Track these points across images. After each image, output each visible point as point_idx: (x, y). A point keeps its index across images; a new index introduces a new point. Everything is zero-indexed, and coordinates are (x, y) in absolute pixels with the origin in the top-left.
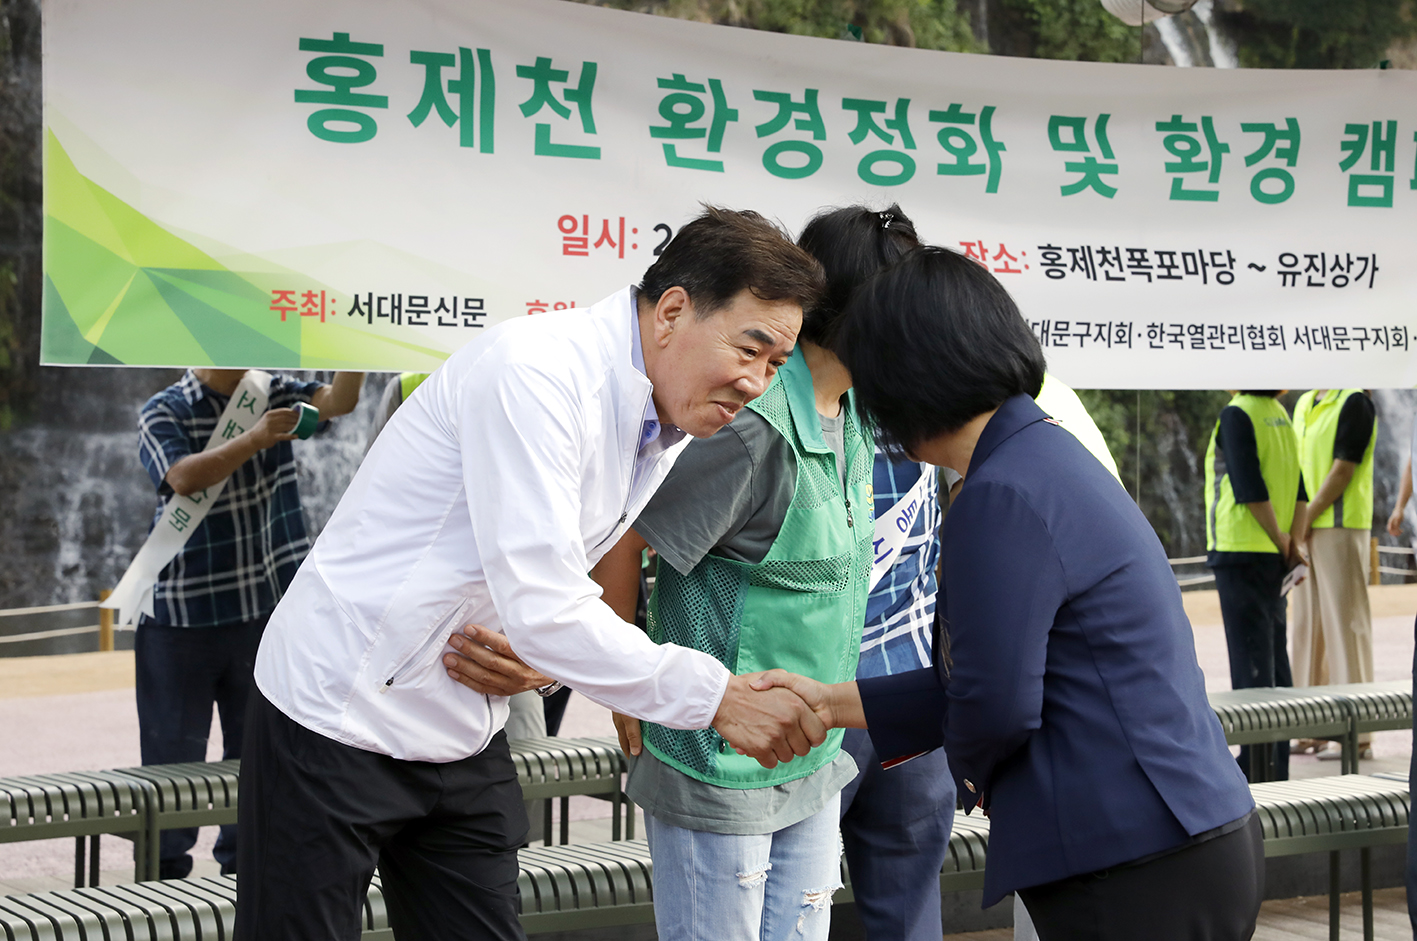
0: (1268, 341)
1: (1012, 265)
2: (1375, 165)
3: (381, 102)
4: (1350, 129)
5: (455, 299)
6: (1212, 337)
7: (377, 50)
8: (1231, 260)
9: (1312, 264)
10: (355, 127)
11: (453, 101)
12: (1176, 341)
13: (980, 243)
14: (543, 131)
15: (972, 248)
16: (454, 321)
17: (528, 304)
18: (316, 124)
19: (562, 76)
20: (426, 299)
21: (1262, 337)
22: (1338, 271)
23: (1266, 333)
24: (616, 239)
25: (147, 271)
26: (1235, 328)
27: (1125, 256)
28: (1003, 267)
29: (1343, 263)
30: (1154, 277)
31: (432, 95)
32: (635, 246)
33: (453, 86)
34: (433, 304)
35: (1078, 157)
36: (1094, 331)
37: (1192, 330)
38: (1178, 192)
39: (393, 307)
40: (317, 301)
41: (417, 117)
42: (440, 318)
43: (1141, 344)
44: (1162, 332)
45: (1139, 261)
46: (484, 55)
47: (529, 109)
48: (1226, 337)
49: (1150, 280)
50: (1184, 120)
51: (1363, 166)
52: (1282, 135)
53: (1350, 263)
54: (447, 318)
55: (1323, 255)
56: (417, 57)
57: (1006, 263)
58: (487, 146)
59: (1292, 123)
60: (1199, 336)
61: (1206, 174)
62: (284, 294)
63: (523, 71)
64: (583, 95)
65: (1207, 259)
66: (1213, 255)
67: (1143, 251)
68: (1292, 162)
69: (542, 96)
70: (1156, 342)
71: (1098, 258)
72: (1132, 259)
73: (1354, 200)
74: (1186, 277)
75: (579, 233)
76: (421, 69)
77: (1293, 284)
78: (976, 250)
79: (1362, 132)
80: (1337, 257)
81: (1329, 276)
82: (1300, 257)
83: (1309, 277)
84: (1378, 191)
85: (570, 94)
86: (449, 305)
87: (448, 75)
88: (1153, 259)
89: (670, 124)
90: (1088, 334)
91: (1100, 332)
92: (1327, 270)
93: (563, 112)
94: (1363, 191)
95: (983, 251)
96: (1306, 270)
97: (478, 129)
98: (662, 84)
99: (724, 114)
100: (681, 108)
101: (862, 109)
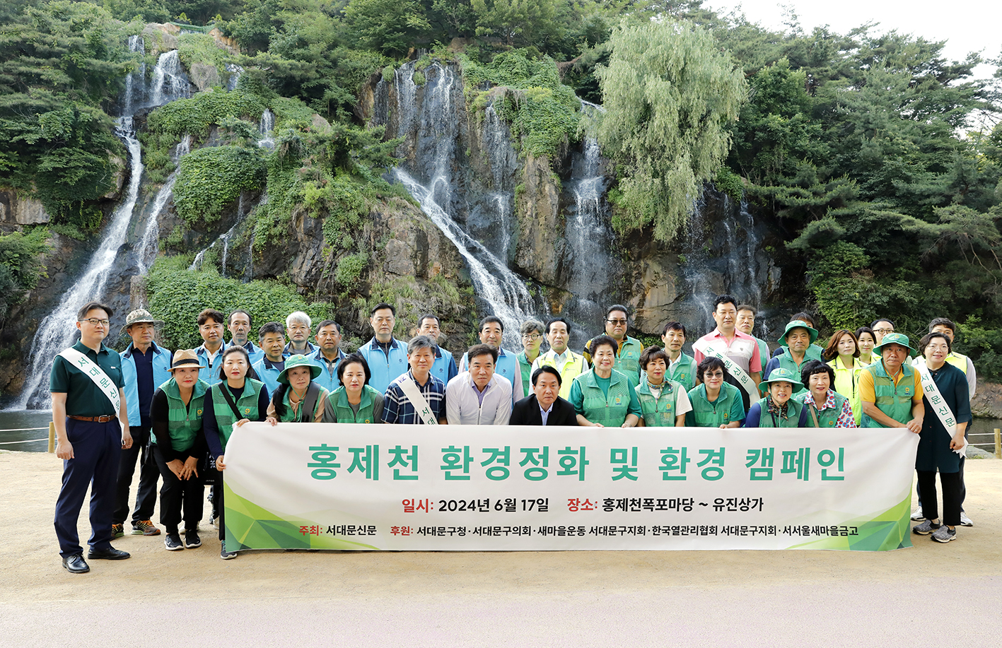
0: (709, 532)
1: (590, 507)
2: (764, 464)
3: (338, 466)
4: (750, 452)
5: (365, 526)
6: (683, 530)
7: (337, 449)
8: (692, 502)
9: (730, 502)
10: (328, 475)
11: (364, 464)
12: (666, 532)
13: (578, 499)
14: (396, 472)
15: (573, 501)
16: (364, 533)
17: (391, 528)
18: (314, 475)
20: (354, 526)
21: (707, 530)
22: (743, 505)
23: (709, 529)
24: (425, 506)
25: (257, 521)
26: (694, 527)
27: (643, 502)
28: (585, 509)
29: (746, 501)
30: (654, 509)
31: (356, 462)
32: (432, 508)
33: (364, 459)
34: (357, 528)
35: (620, 466)
36: (628, 530)
37: (674, 528)
38: (666, 477)
39: (343, 530)
40: (316, 529)
41: (351, 470)
42: (359, 533)
43: (649, 534)
44: (660, 529)
45: (649, 504)
46: (376, 448)
47: (392, 464)
48: (689, 531)
49: (652, 510)
50: (673, 449)
51: (758, 465)
52: (717, 454)
53: (749, 501)
54: (362, 532)
55: (736, 499)
56: (350, 450)
57: (587, 506)
58: (376, 478)
59: (722, 450)
60: (676, 531)
61: (679, 470)
62: (304, 527)
63: (391, 451)
64: (414, 459)
65: (681, 502)
66: (684, 500)
67: (651, 500)
68: (722, 464)
69: (398, 459)
70: (656, 533)
72: (646, 502)
73: (753, 478)
74: (669, 509)
75: (410, 505)
76: (352, 454)
77: (721, 510)
78: (575, 502)
79: (757, 452)
80: (743, 500)
81: (739, 507)
82: (725, 500)
83: (729, 508)
84: (765, 474)
85: (409, 458)
86: (363, 528)
87: (362, 455)
88: (656, 503)
89: (448, 465)
90: (625, 531)
91: (631, 530)
92: (738, 505)
93: (405, 464)
94: (757, 474)
95: (578, 502)
96: (727, 505)
97: (373, 473)
98: (443, 451)
99: (468, 460)
100: (452, 459)
101: (529, 452)
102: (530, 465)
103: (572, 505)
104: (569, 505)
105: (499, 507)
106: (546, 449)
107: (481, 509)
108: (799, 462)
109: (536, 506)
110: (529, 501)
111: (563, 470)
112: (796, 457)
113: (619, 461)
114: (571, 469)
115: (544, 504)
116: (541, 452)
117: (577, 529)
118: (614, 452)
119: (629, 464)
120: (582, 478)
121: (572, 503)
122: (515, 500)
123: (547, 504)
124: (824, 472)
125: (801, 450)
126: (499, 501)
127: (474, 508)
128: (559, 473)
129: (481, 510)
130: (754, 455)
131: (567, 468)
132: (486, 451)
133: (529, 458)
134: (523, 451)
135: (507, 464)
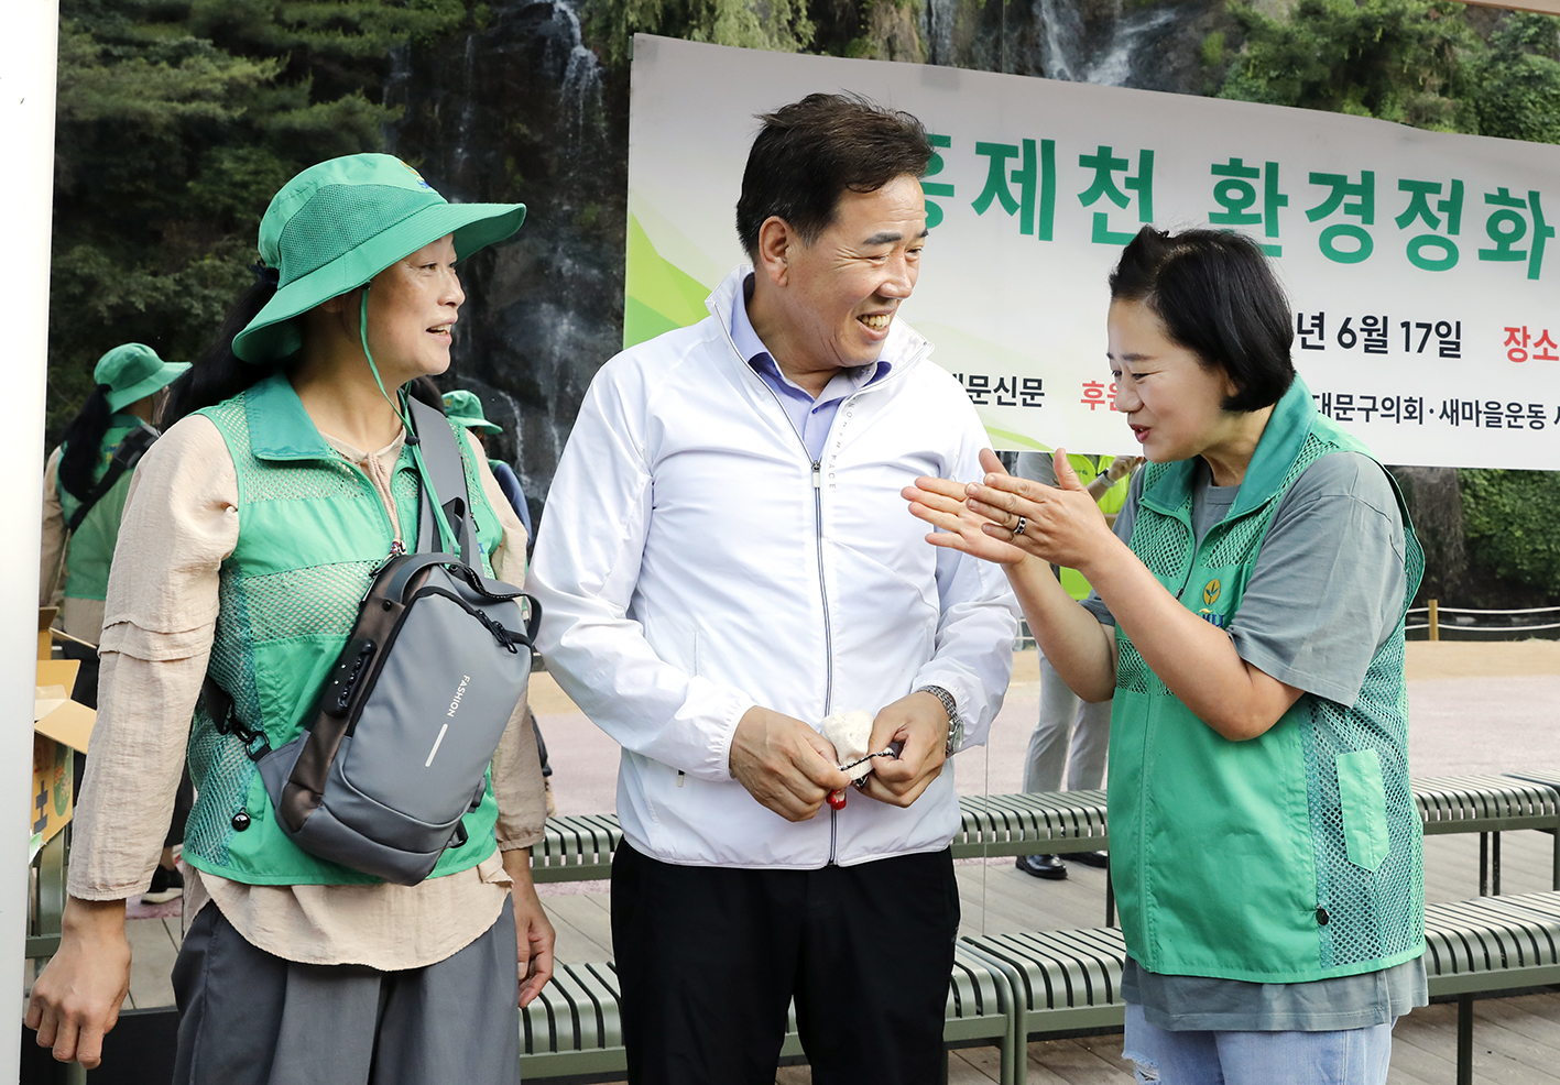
1: (1551, 352)
3: (947, 191)
5: (1014, 379)
7: (945, 141)
11: (1015, 191)
13: (1525, 328)
14: (1100, 220)
15: (1516, 334)
16: (1013, 400)
17: (1085, 385)
19: (1122, 165)
20: (986, 379)
28: (1542, 354)
31: (996, 184)
33: (1016, 176)
34: (993, 383)
41: (981, 205)
42: (999, 398)
46: (1048, 146)
47: (1088, 198)
54: (1007, 397)
56: (982, 148)
57: (1546, 350)
58: (1046, 234)
63: (1085, 161)
64: (1143, 183)
69: (1103, 184)
76: (986, 159)
78: (1519, 336)
85: (1130, 183)
86: (1009, 385)
87: (1012, 164)
89: (1225, 210)
93: (1122, 201)
95: (1526, 337)
97: (1038, 218)
98: (1217, 170)
99: (1275, 200)
100: (1234, 194)
101: (1419, 190)
102: (1419, 227)
103: (1513, 344)
104: (1507, 343)
105: (1347, 338)
106: (1458, 186)
107: (1304, 340)
109: (1434, 339)
110: (1419, 325)
111: (1493, 245)
114: (1514, 247)
115: (1452, 338)
116: (1446, 195)
117: (1525, 412)
120: (1534, 273)
121: (1512, 337)
122: (1385, 319)
123: (1458, 337)
126: (1348, 320)
128: (1485, 255)
129: (1306, 345)
131: (1504, 240)
132: (1317, 179)
133: (1418, 206)
134: (1404, 185)
135: (1369, 219)
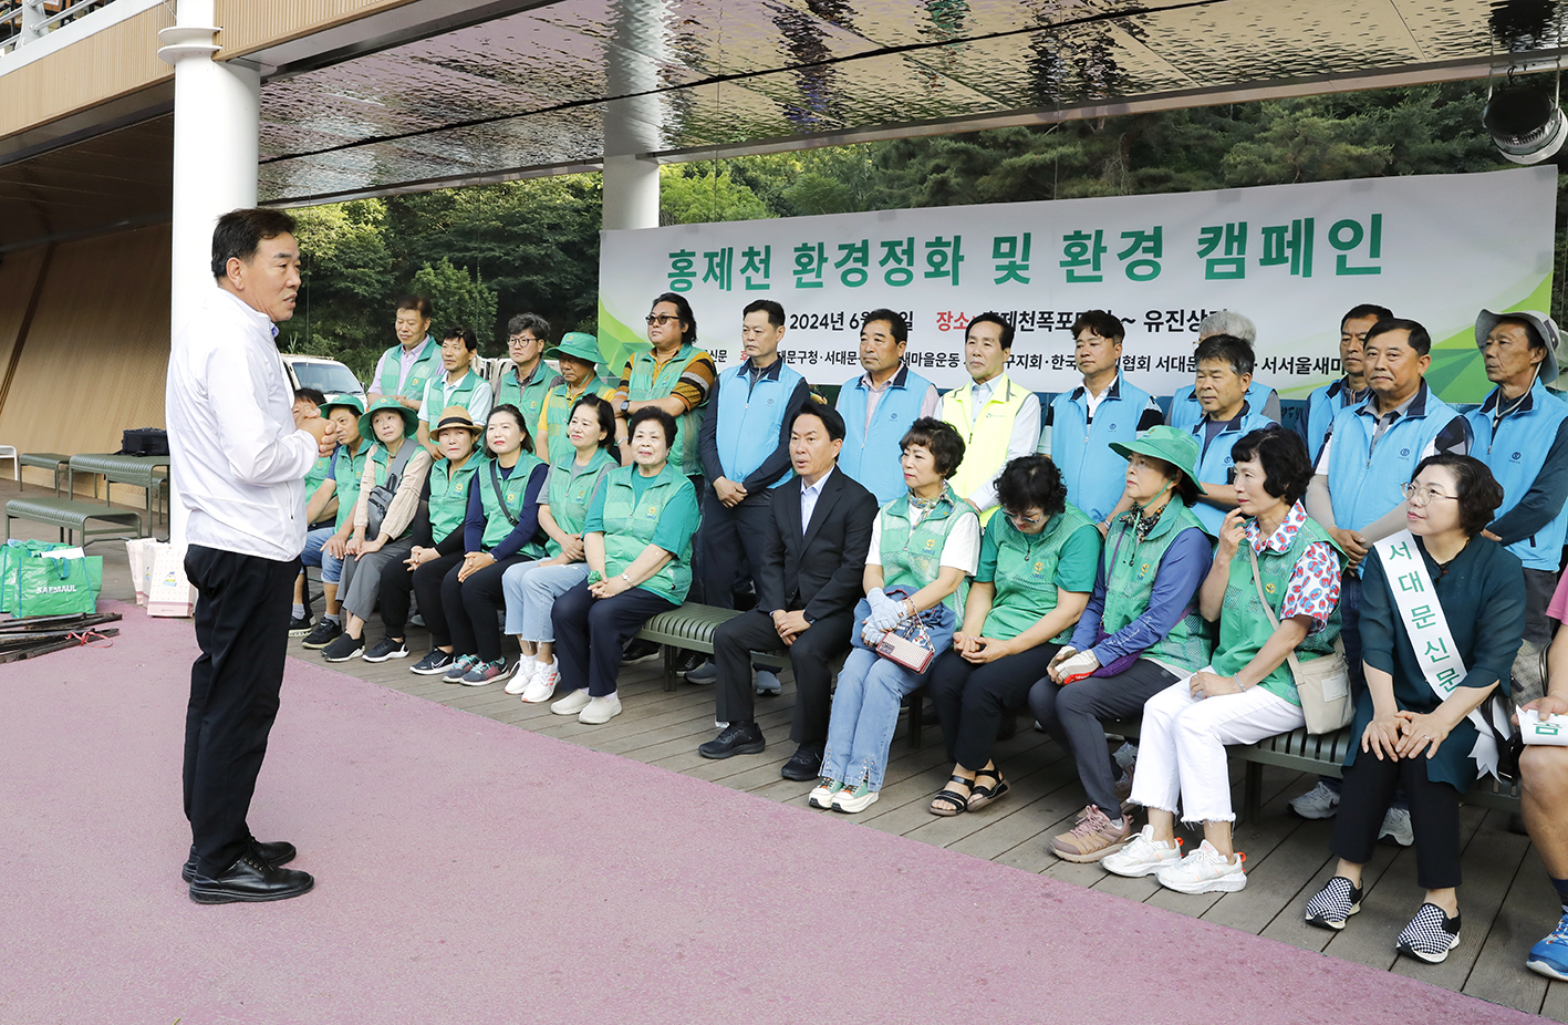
0: (1137, 365)
2: (1229, 250)
3: (694, 274)
4: (1204, 231)
7: (693, 254)
9: (1172, 317)
10: (685, 285)
11: (717, 270)
12: (1071, 365)
13: (950, 313)
14: (748, 279)
15: (944, 316)
19: (758, 254)
21: (1133, 363)
22: (1193, 321)
23: (1137, 361)
25: (623, 344)
27: (1038, 316)
29: (1199, 315)
30: (1053, 328)
31: (711, 269)
33: (718, 265)
35: (1005, 261)
36: (1017, 360)
38: (1071, 278)
41: (705, 279)
43: (1047, 367)
44: (1062, 360)
45: (1046, 319)
46: (731, 250)
47: (744, 270)
49: (1050, 330)
50: (1083, 233)
51: (1219, 252)
52: (1149, 238)
55: (1182, 311)
56: (706, 255)
58: (728, 288)
59: (1158, 230)
61: (1091, 265)
63: (744, 254)
64: (766, 261)
67: (1050, 313)
68: (1158, 254)
69: (751, 263)
70: (1059, 366)
71: (1019, 318)
72: (1042, 317)
73: (1210, 274)
76: (707, 259)
77: (1157, 330)
78: (946, 317)
79: (1217, 231)
80: (1194, 312)
81: (1187, 325)
82: (1164, 314)
83: (1170, 326)
84: (1232, 268)
85: (761, 261)
87: (717, 260)
88: (1056, 317)
89: (800, 268)
90: (1013, 361)
91: (1021, 361)
92: (1185, 321)
93: (757, 269)
94: (1218, 269)
95: (950, 317)
96: (1168, 321)
97: (725, 284)
98: (796, 250)
99: (822, 259)
100: (805, 260)
101: (891, 246)
102: (892, 264)
103: (942, 322)
104: (939, 321)
105: (854, 324)
106: (911, 241)
107: (834, 326)
108: (1294, 244)
111: (932, 270)
112: (1288, 236)
113: (1005, 255)
114: (942, 269)
116: (905, 246)
117: (948, 357)
118: (998, 241)
119: (1018, 259)
120: (955, 282)
121: (942, 318)
123: (911, 319)
124: (1341, 260)
125: (1297, 224)
126: (855, 314)
127: (826, 325)
128: (928, 275)
129: (834, 329)
130: (1212, 235)
131: (937, 266)
132: (842, 247)
133: (892, 254)
134: (884, 244)
135: (866, 264)
